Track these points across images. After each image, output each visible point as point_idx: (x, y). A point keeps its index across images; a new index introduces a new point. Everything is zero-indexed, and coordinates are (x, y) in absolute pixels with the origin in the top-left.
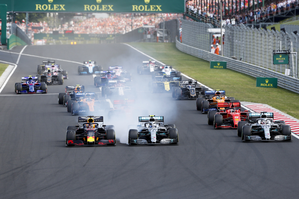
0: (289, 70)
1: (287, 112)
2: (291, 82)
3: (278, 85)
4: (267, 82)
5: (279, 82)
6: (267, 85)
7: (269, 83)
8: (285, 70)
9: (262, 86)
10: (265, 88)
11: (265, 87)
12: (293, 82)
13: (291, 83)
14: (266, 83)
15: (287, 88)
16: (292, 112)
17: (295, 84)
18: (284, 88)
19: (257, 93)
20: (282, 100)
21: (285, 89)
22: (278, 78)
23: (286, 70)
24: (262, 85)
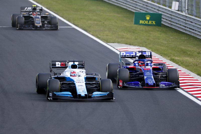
0: (177, 3)
1: (169, 58)
2: (179, 19)
3: (162, 23)
4: (148, 18)
5: (163, 18)
6: (148, 22)
7: (150, 20)
8: (172, 3)
9: (141, 24)
10: (145, 27)
11: (146, 25)
12: (182, 19)
13: (179, 21)
14: (146, 20)
15: (173, 27)
16: (177, 58)
17: (184, 21)
18: (170, 26)
19: (134, 33)
20: (166, 42)
21: (171, 28)
22: (163, 13)
23: (174, 3)
24: (141, 22)
